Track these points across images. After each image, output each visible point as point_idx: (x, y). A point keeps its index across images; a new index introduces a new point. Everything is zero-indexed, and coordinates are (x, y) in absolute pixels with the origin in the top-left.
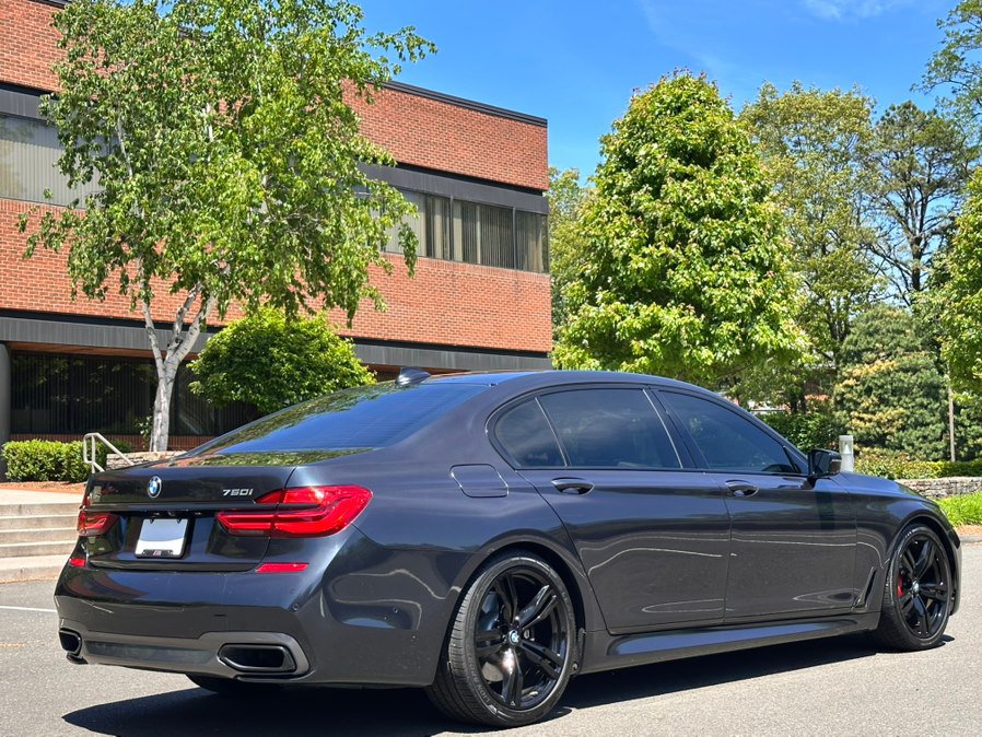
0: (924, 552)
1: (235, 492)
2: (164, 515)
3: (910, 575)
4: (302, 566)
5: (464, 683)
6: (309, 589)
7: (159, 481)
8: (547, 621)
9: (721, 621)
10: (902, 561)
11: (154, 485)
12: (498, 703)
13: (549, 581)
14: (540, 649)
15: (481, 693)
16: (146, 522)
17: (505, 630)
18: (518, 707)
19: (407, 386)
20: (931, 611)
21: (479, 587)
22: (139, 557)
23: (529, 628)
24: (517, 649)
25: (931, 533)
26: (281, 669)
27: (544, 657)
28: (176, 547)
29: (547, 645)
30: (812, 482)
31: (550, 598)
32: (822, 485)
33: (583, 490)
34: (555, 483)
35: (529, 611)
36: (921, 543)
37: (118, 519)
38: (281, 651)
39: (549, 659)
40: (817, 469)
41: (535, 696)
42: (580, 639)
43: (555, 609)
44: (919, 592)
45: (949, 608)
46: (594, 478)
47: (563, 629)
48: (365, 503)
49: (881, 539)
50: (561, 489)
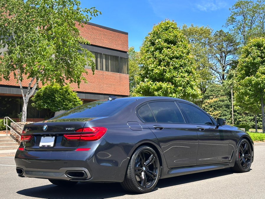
0: (245, 146)
1: (69, 129)
2: (48, 135)
3: (242, 152)
5: (132, 181)
6: (90, 156)
7: (47, 126)
8: (152, 164)
9: (196, 164)
10: (240, 148)
11: (45, 127)
12: (141, 187)
13: (153, 153)
14: (151, 172)
15: (136, 184)
16: (42, 138)
17: (142, 167)
18: (146, 188)
19: (111, 101)
20: (247, 161)
21: (136, 155)
22: (40, 147)
23: (147, 166)
24: (145, 172)
25: (247, 141)
26: (83, 177)
27: (152, 174)
28: (52, 144)
29: (152, 170)
30: (218, 127)
31: (153, 158)
32: (220, 128)
33: (161, 129)
34: (154, 127)
35: (148, 161)
36: (245, 144)
37: (34, 137)
38: (83, 173)
39: (153, 174)
40: (219, 124)
41: (150, 185)
42: (161, 169)
43: (155, 161)
44: (244, 157)
45: (251, 162)
46: (163, 125)
47: (156, 166)
48: (105, 132)
49: (234, 143)
50: (156, 128)
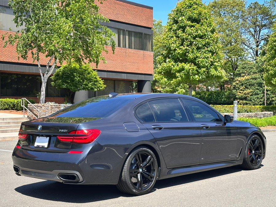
0: (256, 142)
1: (62, 131)
2: (42, 136)
3: (252, 149)
4: (81, 152)
5: (126, 184)
6: (84, 158)
7: (41, 126)
8: (150, 165)
9: (198, 164)
10: (250, 145)
11: (39, 127)
12: (136, 189)
13: (151, 154)
14: (148, 173)
15: (131, 186)
16: (37, 137)
17: (138, 169)
18: (141, 190)
20: (257, 158)
21: (131, 157)
22: (35, 147)
23: (145, 168)
24: (141, 174)
25: (259, 138)
26: (75, 180)
27: (149, 175)
28: (46, 145)
29: (150, 172)
30: (225, 124)
31: (151, 159)
32: (228, 125)
33: (160, 129)
34: (153, 127)
35: (145, 163)
36: (255, 140)
37: (30, 136)
38: (75, 176)
39: (150, 176)
40: (226, 120)
41: (146, 186)
42: (159, 170)
43: (152, 162)
44: (254, 153)
45: (262, 158)
46: (164, 125)
47: (154, 169)
48: (99, 134)
50: (154, 129)
